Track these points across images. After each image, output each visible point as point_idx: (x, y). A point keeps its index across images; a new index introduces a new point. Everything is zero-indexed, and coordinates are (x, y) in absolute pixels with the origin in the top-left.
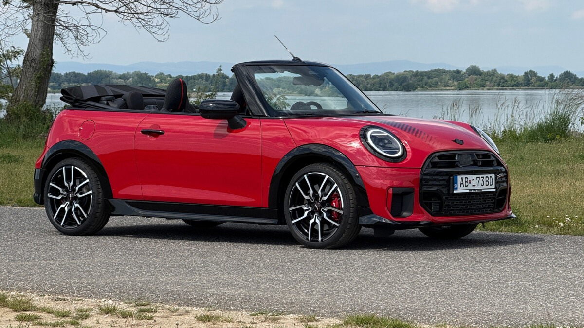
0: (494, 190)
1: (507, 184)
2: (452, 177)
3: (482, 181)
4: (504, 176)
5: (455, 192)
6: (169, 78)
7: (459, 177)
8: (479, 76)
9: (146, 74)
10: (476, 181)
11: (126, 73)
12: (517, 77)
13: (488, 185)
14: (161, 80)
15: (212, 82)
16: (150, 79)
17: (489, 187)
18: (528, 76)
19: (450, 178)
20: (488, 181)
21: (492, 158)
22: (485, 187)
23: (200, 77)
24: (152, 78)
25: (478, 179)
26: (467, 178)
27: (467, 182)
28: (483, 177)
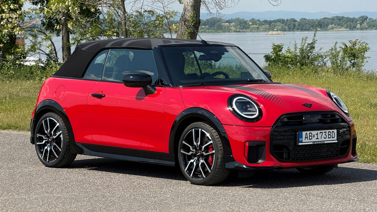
0: (336, 141)
1: (350, 136)
2: (298, 133)
3: (325, 135)
4: (347, 130)
5: (300, 144)
6: (258, 22)
7: (304, 133)
9: (243, 19)
10: (319, 136)
11: (230, 19)
13: (330, 138)
14: (253, 23)
15: (286, 24)
16: (246, 22)
17: (331, 139)
19: (296, 134)
20: (330, 135)
21: (337, 117)
22: (327, 139)
23: (279, 21)
24: (247, 22)
25: (321, 134)
26: (311, 133)
27: (311, 136)
28: (326, 132)
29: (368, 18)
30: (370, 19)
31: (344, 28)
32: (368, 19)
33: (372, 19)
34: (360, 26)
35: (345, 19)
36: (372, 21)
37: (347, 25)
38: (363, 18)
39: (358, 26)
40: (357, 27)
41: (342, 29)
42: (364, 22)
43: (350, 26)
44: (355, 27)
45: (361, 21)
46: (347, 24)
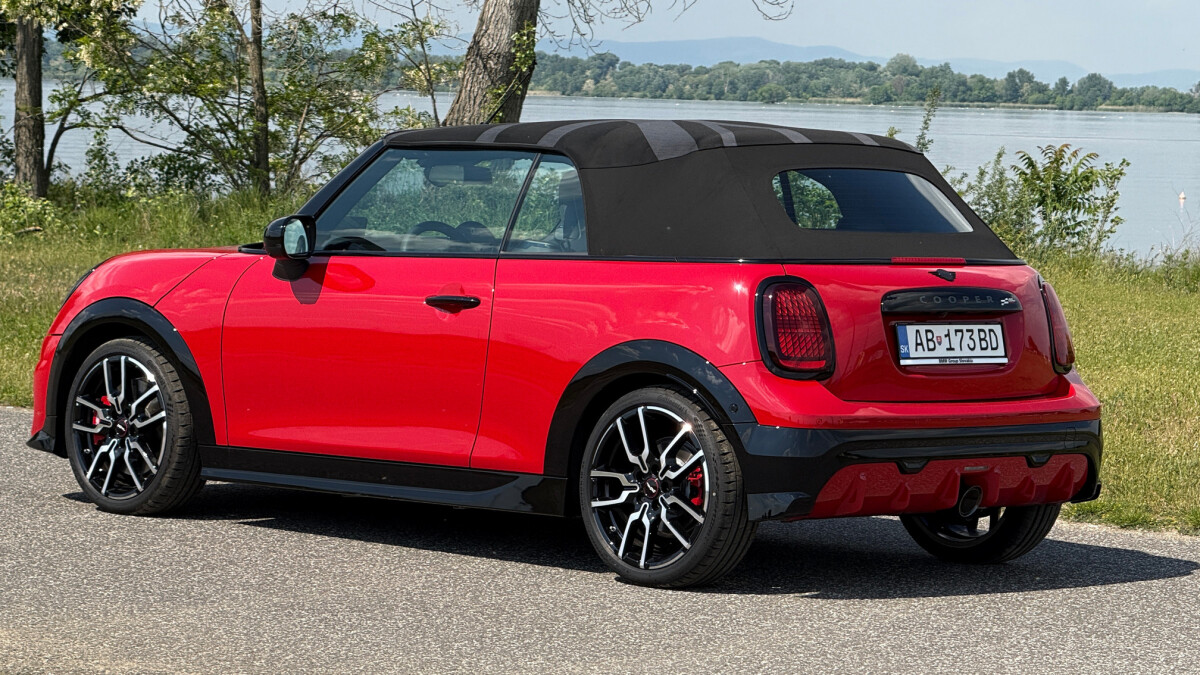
8: (914, 77)
12: (991, 82)
18: (1014, 81)
29: (618, 60)
30: (625, 64)
31: (546, 89)
32: (618, 65)
33: (629, 64)
34: (593, 87)
35: (549, 63)
36: (631, 72)
37: (555, 80)
38: (603, 60)
39: (589, 84)
40: (585, 87)
41: (538, 92)
42: (606, 74)
43: (565, 84)
44: (578, 89)
45: (598, 71)
46: (553, 77)
